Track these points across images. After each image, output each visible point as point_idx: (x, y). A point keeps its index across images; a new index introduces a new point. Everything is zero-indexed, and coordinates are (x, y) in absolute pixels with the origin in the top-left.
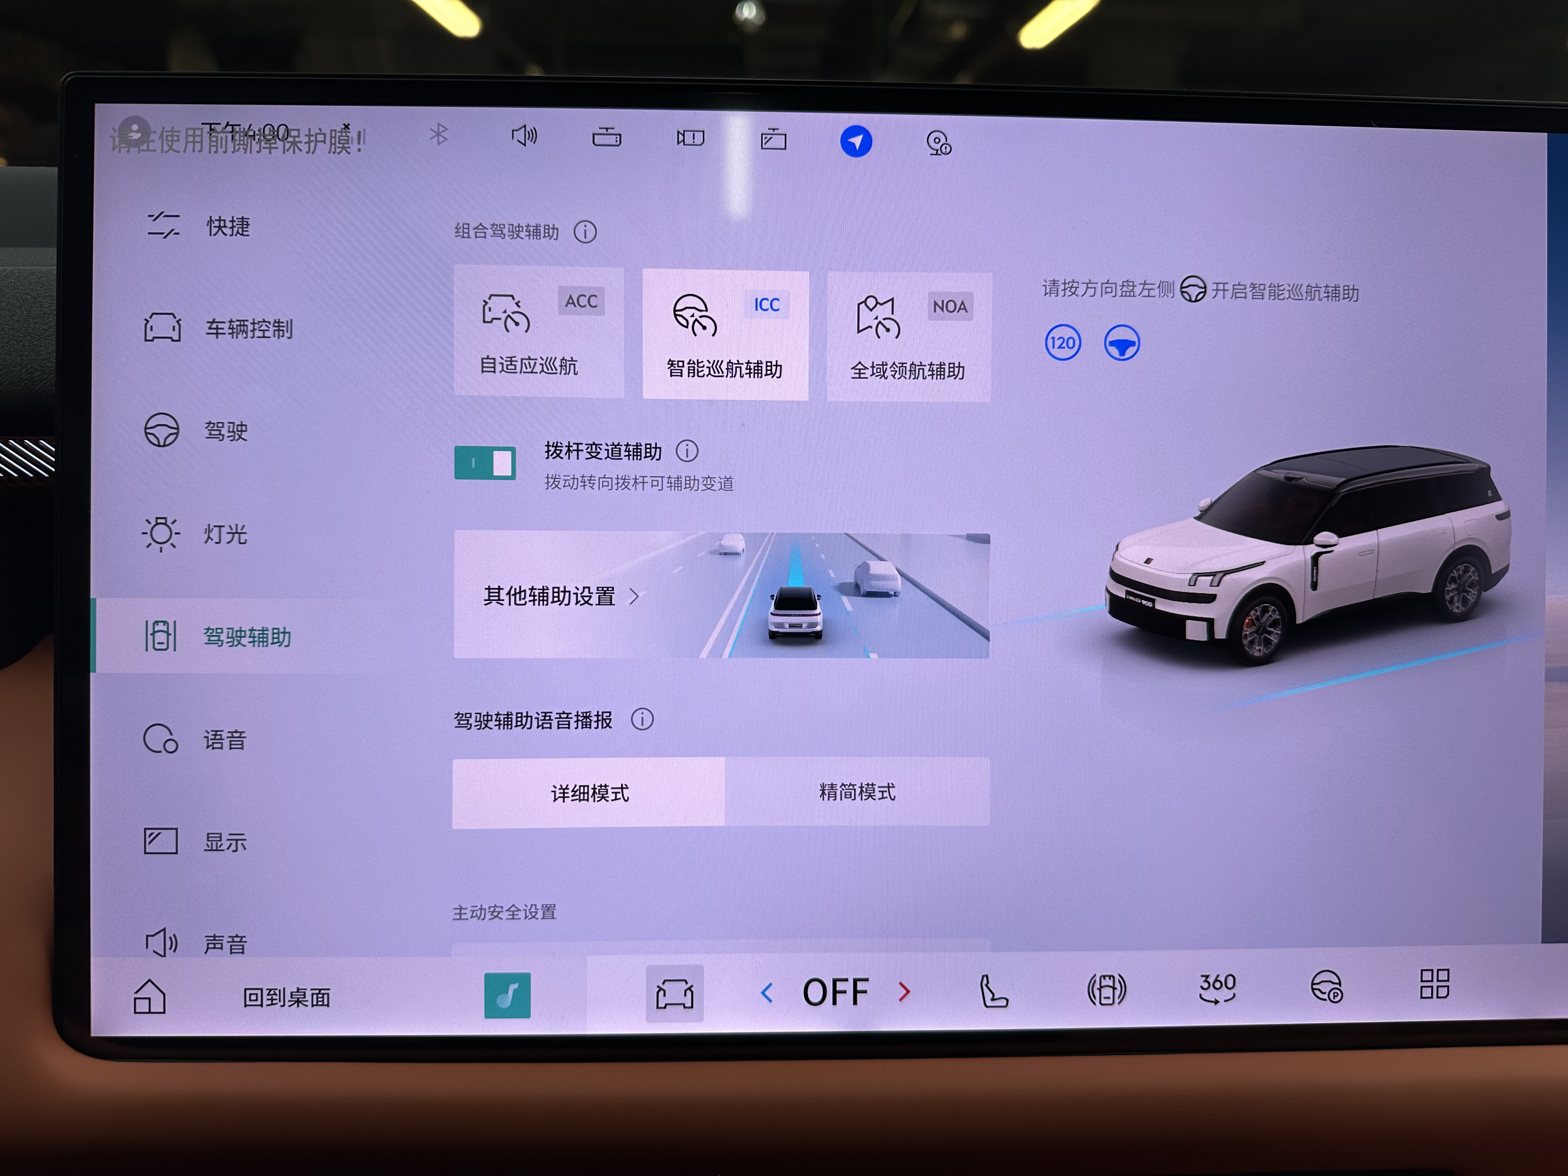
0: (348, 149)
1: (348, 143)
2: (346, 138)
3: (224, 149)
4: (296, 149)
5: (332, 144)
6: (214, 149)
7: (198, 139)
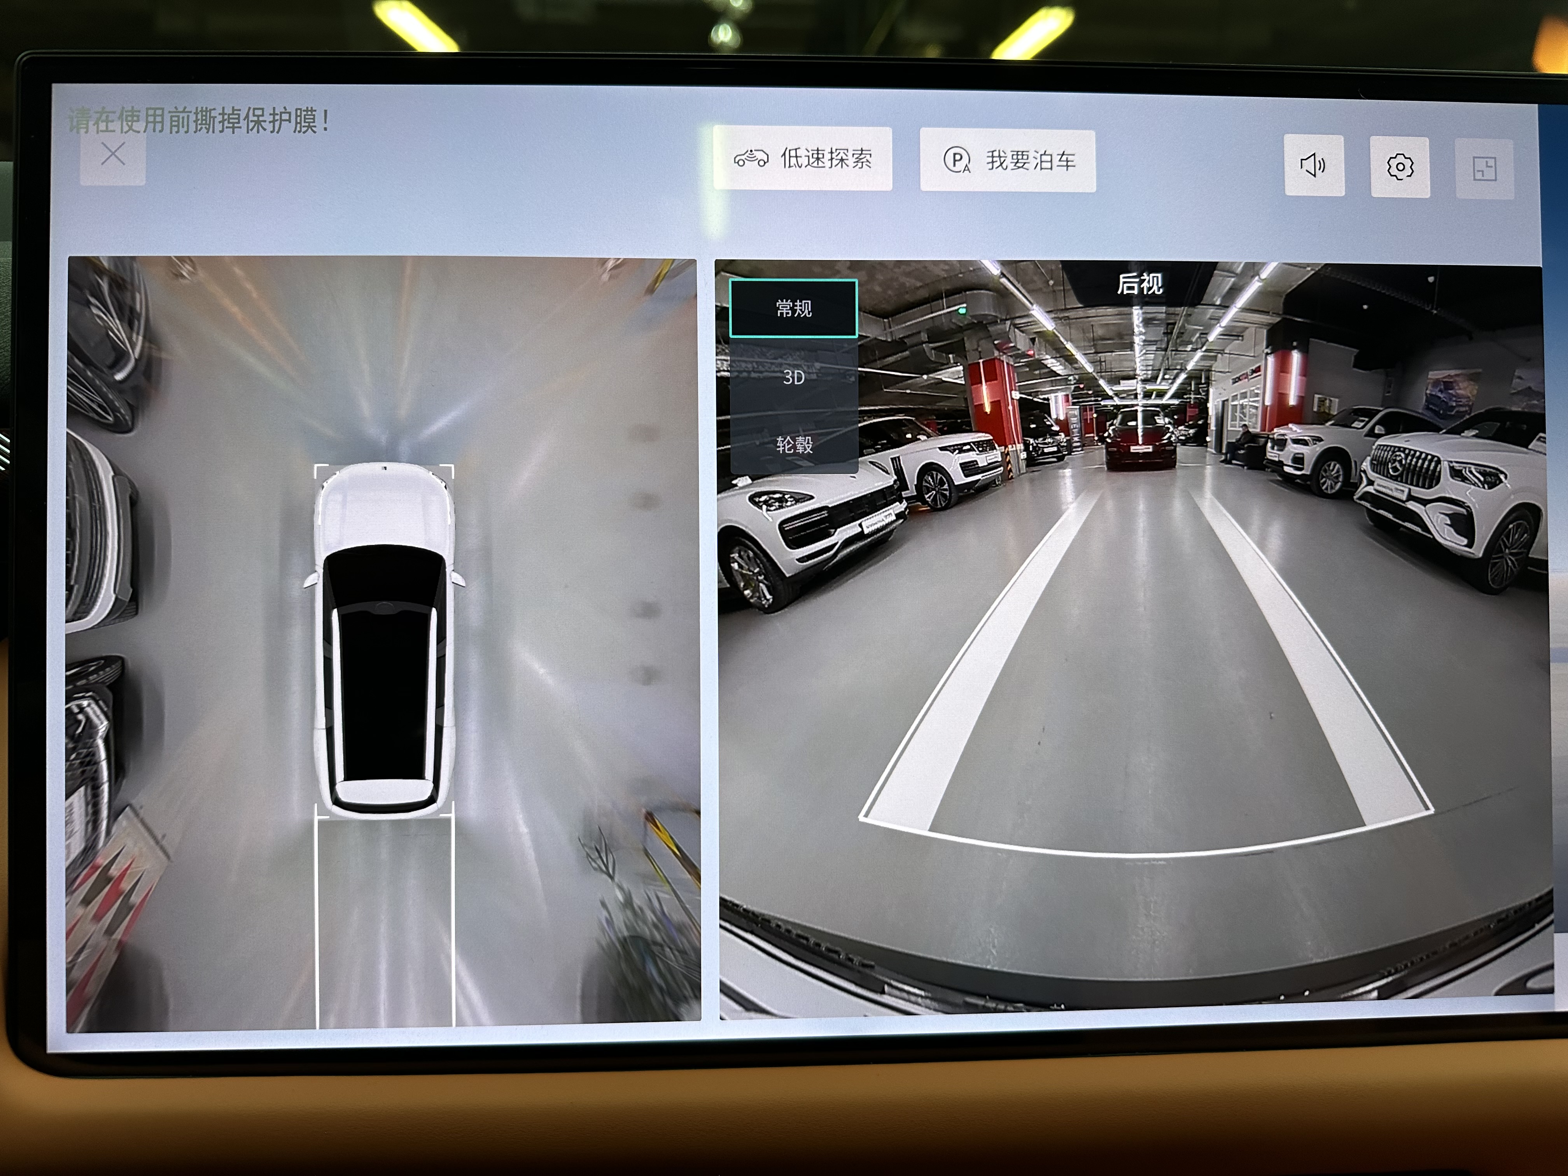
0: (313, 128)
1: (314, 122)
2: (312, 117)
3: (185, 129)
4: (260, 128)
5: (297, 123)
6: (175, 129)
7: (159, 119)
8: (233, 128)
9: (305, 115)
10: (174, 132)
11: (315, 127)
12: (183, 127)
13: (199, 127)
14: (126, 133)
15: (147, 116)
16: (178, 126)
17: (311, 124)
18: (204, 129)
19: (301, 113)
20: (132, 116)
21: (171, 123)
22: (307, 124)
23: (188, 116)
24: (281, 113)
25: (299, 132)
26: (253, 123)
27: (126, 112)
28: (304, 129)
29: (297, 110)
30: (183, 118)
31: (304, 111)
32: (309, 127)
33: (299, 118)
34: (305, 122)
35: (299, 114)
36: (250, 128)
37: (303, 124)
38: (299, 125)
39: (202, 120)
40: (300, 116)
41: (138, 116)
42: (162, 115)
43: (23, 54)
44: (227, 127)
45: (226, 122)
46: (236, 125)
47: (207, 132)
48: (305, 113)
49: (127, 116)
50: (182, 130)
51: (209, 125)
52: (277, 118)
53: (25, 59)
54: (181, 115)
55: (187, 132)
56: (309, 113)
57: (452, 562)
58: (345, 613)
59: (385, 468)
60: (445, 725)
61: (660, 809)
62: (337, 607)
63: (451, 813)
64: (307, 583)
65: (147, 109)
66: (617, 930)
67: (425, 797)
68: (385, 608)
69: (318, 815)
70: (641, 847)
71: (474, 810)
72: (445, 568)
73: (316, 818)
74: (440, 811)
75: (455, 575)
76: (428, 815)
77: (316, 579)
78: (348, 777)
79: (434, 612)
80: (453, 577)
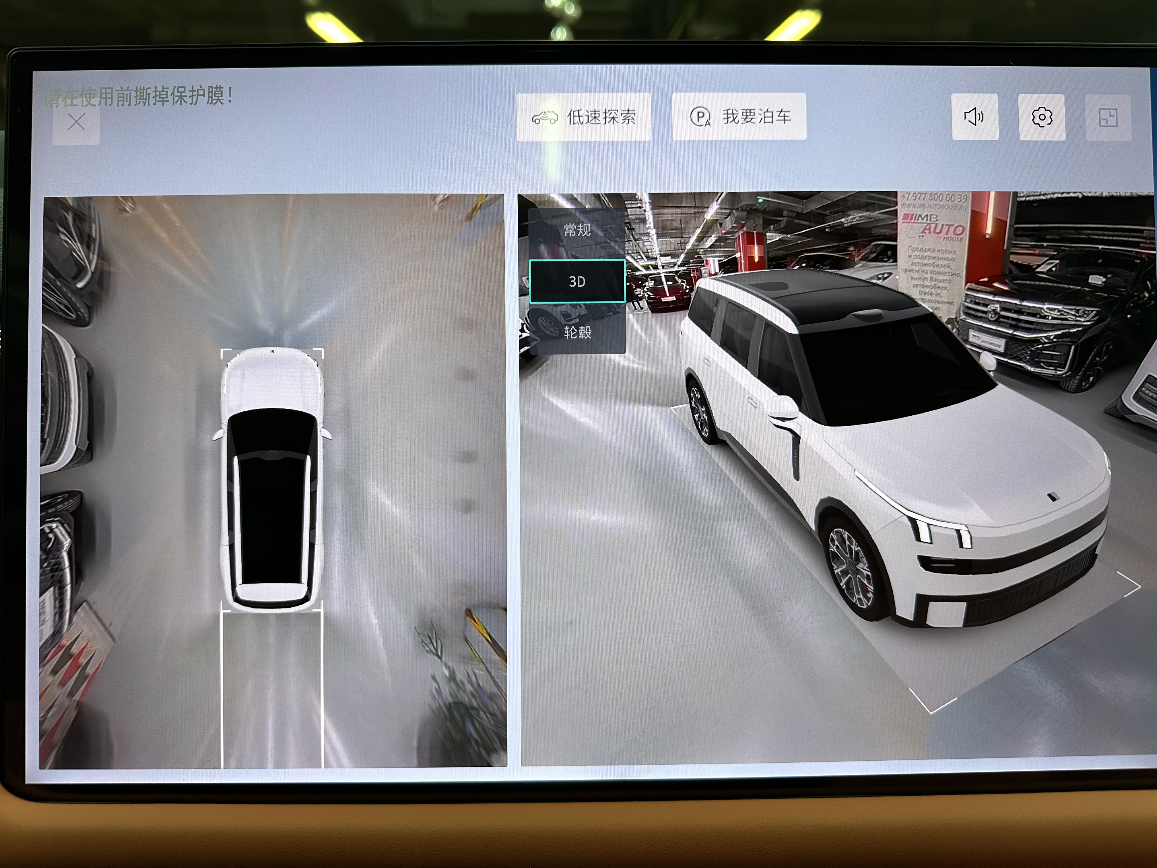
0: (221, 101)
1: (222, 96)
2: (220, 92)
3: (128, 103)
4: (183, 101)
5: (209, 97)
6: (121, 103)
7: (109, 96)
8: (163, 101)
9: (215, 91)
10: (120, 105)
11: (223, 99)
12: (127, 101)
13: (138, 101)
14: (85, 106)
15: (101, 93)
16: (123, 101)
17: (220, 98)
18: (142, 102)
19: (212, 90)
20: (90, 94)
21: (118, 99)
22: (217, 98)
23: (130, 93)
24: (198, 90)
25: (211, 104)
26: (178, 98)
27: (86, 91)
28: (214, 102)
29: (209, 87)
30: (127, 94)
31: (215, 88)
32: (218, 100)
33: (210, 94)
34: (215, 96)
35: (211, 90)
36: (175, 101)
37: (214, 98)
38: (210, 99)
39: (141, 96)
40: (212, 92)
41: (94, 94)
42: (112, 93)
43: (12, 50)
44: (158, 101)
45: (158, 97)
46: (165, 99)
47: (144, 105)
48: (215, 90)
49: (86, 94)
50: (126, 104)
51: (146, 99)
52: (196, 94)
53: (14, 53)
54: (125, 92)
55: (129, 105)
56: (218, 89)
57: (322, 421)
58: (243, 459)
59: (273, 351)
60: (316, 542)
61: (476, 607)
62: (237, 454)
63: (320, 608)
64: (216, 437)
65: (102, 89)
66: (444, 698)
67: (302, 596)
68: (272, 455)
69: (223, 609)
70: (462, 635)
71: (337, 608)
72: (316, 425)
73: (222, 612)
74: (313, 606)
75: (323, 430)
76: (304, 610)
77: (222, 434)
78: (245, 581)
79: (308, 459)
80: (322, 433)
